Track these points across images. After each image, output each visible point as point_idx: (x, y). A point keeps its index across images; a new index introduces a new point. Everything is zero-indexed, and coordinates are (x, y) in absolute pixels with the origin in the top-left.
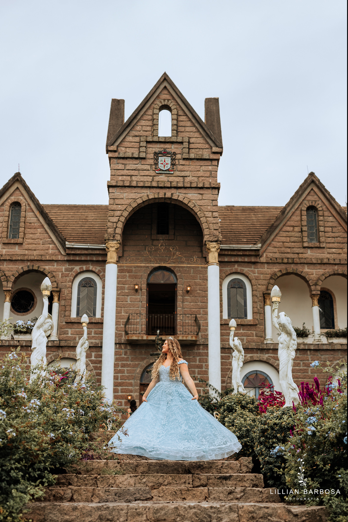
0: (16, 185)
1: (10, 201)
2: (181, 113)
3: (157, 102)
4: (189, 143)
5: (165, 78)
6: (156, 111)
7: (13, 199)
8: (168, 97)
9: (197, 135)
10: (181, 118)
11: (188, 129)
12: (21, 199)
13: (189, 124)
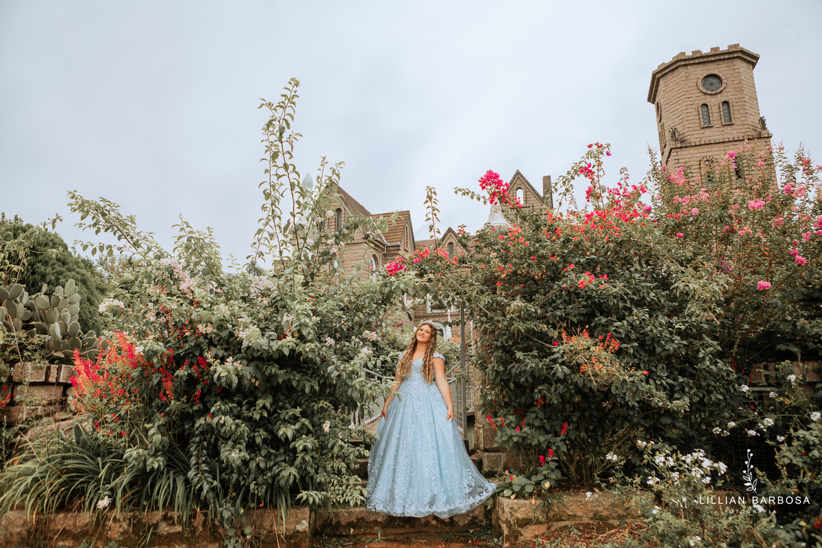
0: (450, 234)
1: (448, 242)
2: (527, 190)
3: (515, 186)
4: (533, 206)
5: (518, 173)
6: (515, 191)
7: (449, 241)
8: (520, 182)
9: (537, 201)
10: (528, 194)
11: (532, 199)
12: (453, 241)
13: (532, 196)
